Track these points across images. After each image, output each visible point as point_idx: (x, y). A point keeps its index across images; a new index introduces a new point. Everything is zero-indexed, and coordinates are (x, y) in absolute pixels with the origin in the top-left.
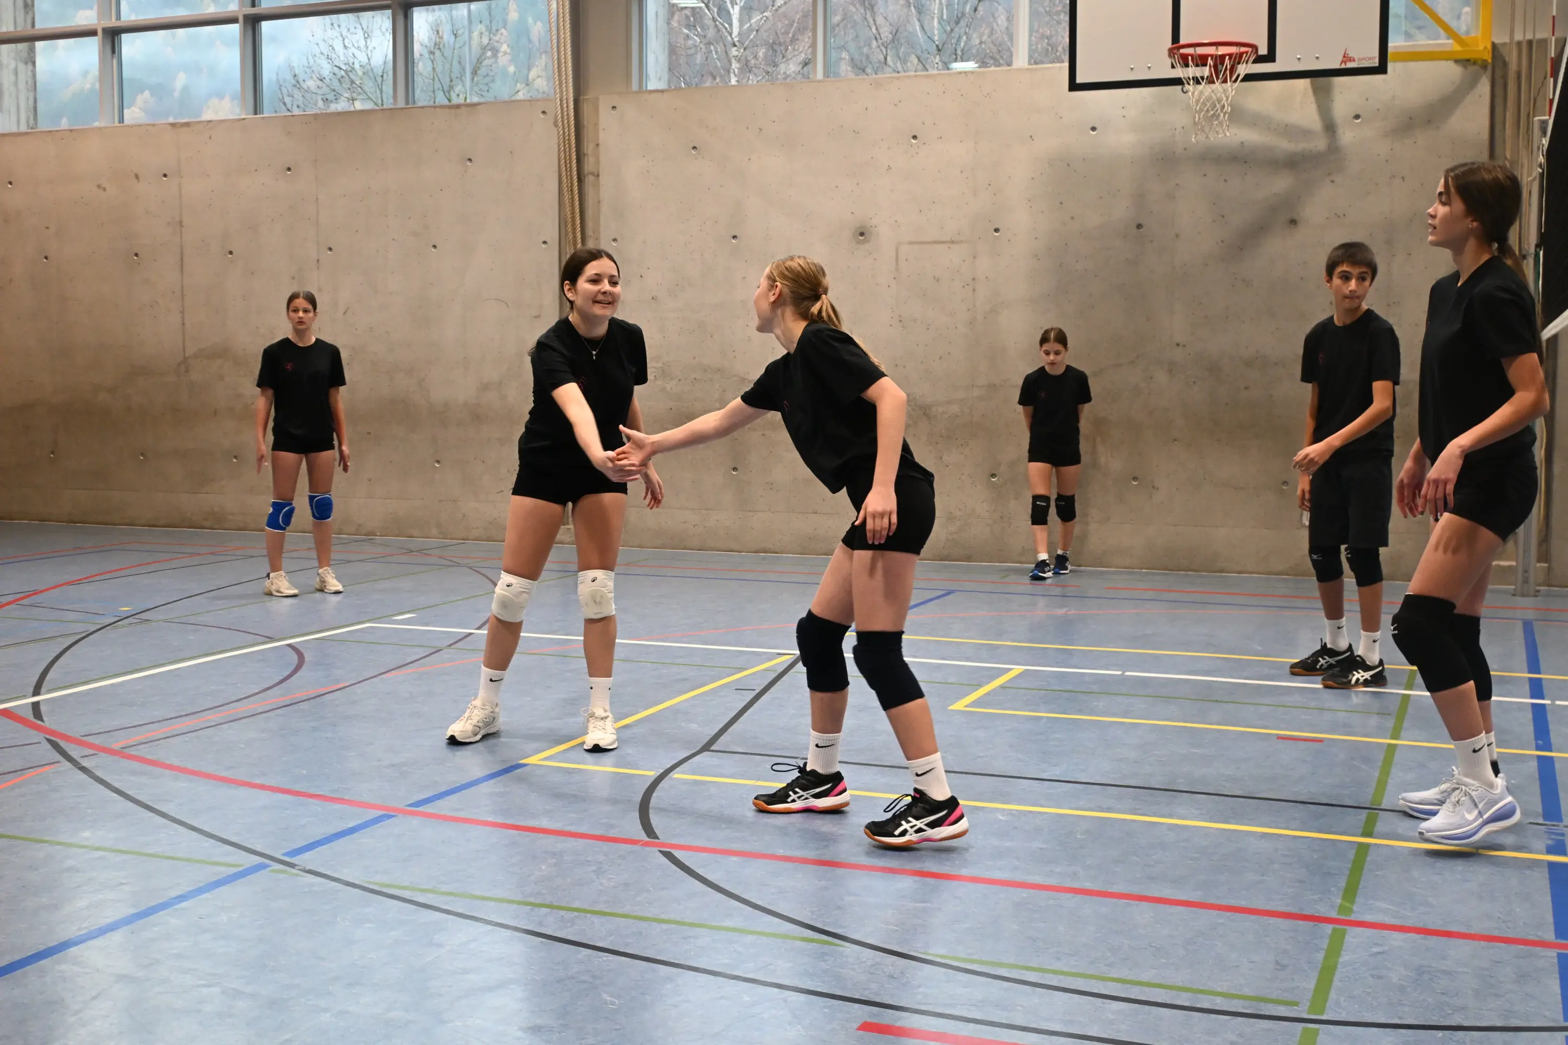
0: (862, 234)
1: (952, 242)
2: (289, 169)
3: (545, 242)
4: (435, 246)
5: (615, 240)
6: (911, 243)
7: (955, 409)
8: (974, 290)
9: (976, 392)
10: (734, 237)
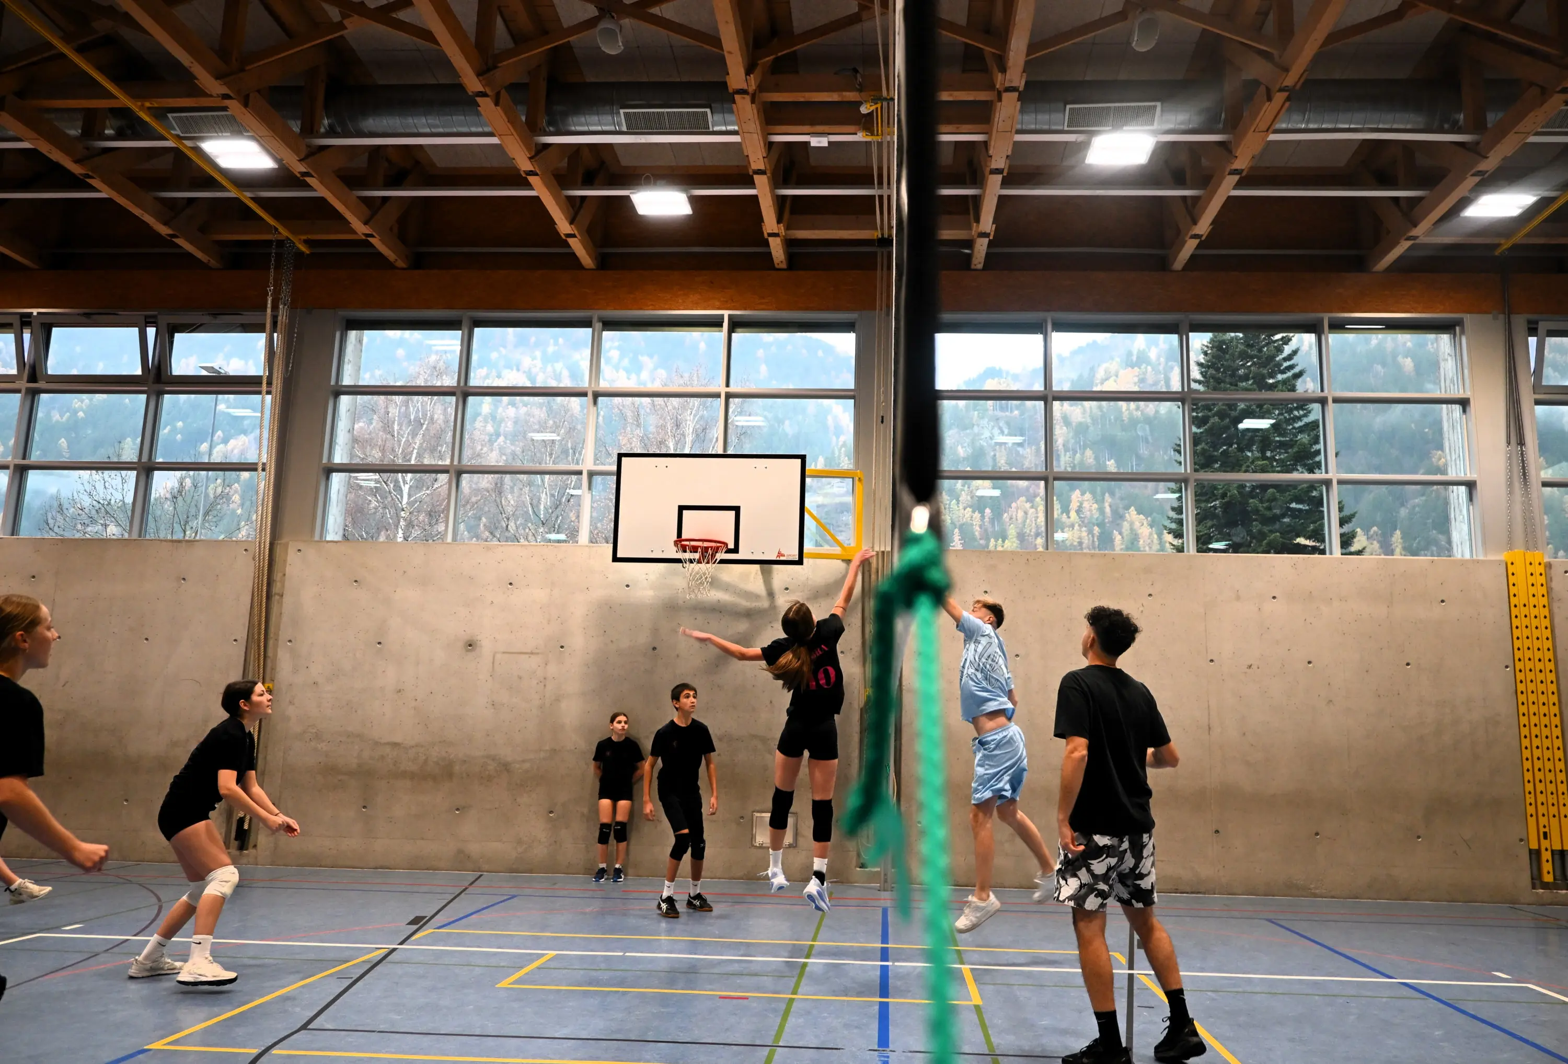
0: (470, 645)
1: (532, 653)
2: (34, 577)
3: (235, 640)
4: (147, 639)
5: (290, 641)
6: (504, 653)
7: (527, 766)
8: (545, 686)
9: (542, 755)
10: (379, 643)
